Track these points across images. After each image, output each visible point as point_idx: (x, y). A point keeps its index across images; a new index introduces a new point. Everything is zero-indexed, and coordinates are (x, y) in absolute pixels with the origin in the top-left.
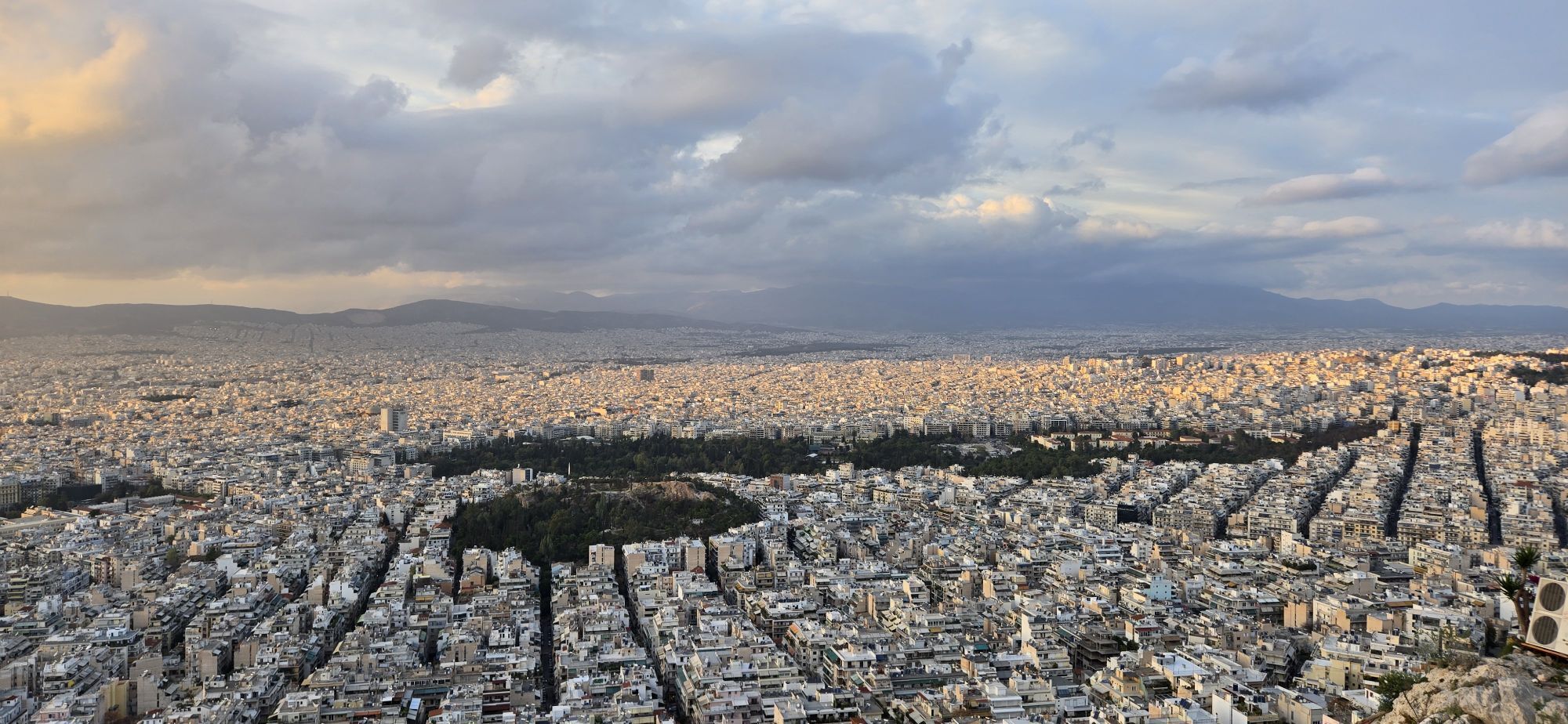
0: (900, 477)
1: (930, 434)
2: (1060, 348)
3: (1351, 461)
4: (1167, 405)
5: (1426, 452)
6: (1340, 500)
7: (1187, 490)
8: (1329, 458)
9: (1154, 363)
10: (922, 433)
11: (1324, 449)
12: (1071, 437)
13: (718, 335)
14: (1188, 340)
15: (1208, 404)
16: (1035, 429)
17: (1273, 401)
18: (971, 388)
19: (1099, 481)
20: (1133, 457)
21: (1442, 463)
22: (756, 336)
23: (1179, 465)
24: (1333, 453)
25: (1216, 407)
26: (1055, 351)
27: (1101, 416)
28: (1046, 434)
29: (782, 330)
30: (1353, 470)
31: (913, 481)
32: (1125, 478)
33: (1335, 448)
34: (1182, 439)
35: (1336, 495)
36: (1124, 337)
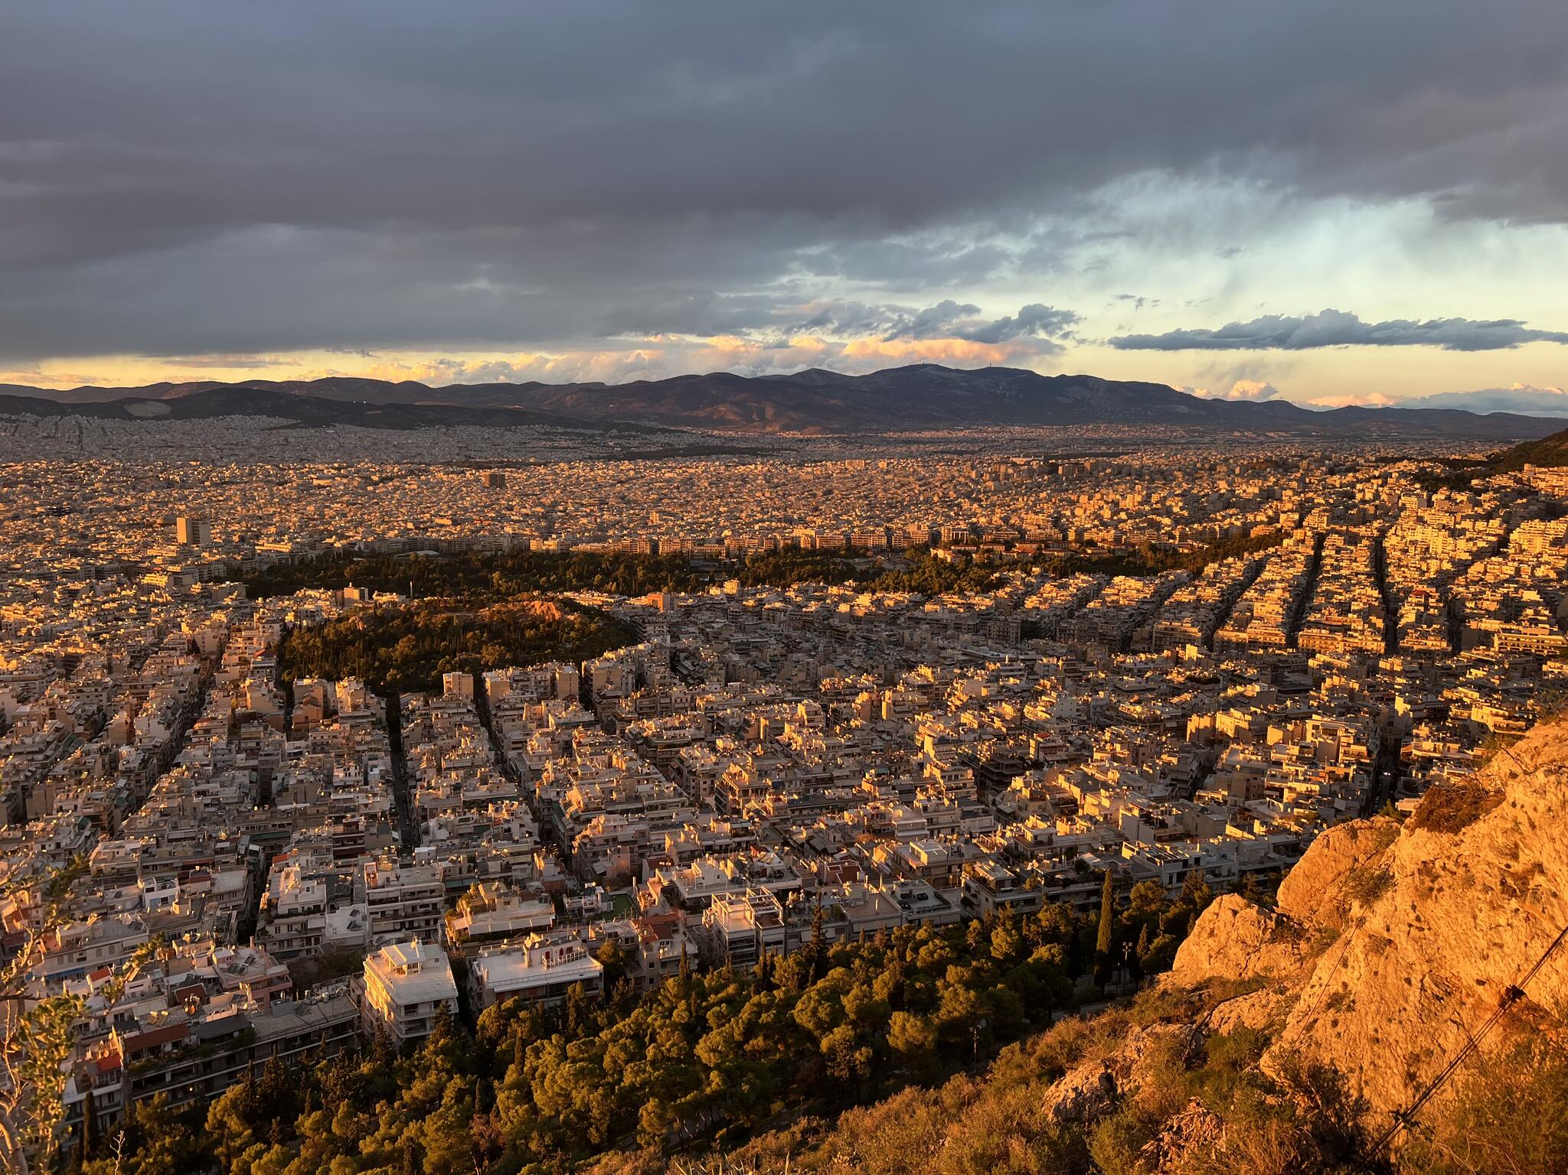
1: (822, 548)
2: (961, 453)
4: (1074, 514)
5: (1329, 561)
7: (1092, 604)
8: (1235, 568)
9: (1060, 469)
10: (814, 547)
11: (1230, 559)
12: (971, 549)
13: (578, 435)
14: (1094, 443)
15: (1116, 513)
16: (934, 541)
17: (1182, 509)
19: (1002, 596)
20: (1037, 570)
22: (623, 437)
23: (1085, 578)
24: (1239, 564)
25: (1123, 516)
26: (956, 457)
27: (1005, 527)
28: (946, 547)
29: (653, 431)
32: (1028, 592)
33: (1241, 558)
34: (1088, 552)
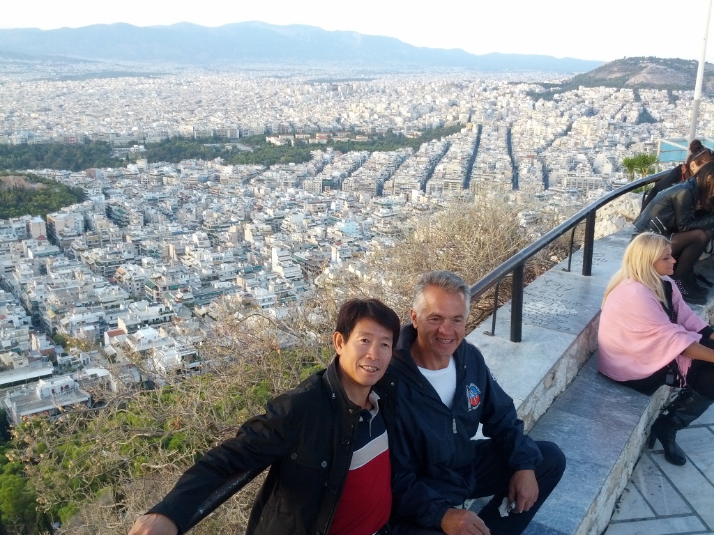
0: (181, 166)
1: (199, 137)
2: (280, 77)
3: (447, 148)
4: (348, 116)
5: (484, 141)
6: (442, 171)
7: (361, 168)
8: (437, 146)
9: (339, 88)
10: (193, 137)
11: (434, 141)
12: (291, 137)
14: (358, 73)
15: (371, 115)
16: (268, 133)
17: (408, 112)
18: (224, 105)
19: (311, 165)
20: (329, 149)
21: (492, 147)
23: (357, 154)
24: (439, 143)
25: (376, 116)
26: (277, 80)
27: (309, 123)
28: (276, 136)
30: (449, 152)
31: (190, 169)
32: (325, 163)
33: (439, 140)
34: (357, 137)
35: (439, 168)
36: (320, 70)
